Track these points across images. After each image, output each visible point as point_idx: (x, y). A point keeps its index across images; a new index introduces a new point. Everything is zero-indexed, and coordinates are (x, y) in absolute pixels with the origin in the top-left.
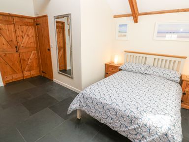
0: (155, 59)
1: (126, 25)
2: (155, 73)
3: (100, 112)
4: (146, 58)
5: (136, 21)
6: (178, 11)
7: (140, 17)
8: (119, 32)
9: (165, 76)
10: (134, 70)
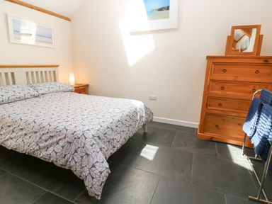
0: (27, 73)
3: (123, 131)
4: (12, 74)
9: (62, 89)
10: (22, 95)
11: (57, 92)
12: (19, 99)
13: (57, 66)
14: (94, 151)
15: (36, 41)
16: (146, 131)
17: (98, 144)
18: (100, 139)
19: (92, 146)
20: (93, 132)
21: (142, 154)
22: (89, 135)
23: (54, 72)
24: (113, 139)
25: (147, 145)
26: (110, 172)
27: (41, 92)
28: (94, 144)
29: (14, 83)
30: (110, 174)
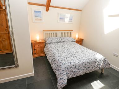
0: (61, 33)
1: (41, 12)
2: (67, 40)
3: (82, 69)
4: (57, 33)
5: (47, 10)
6: (67, 9)
7: (50, 8)
8: (35, 16)
9: (71, 40)
10: (57, 41)
11: (69, 41)
12: (56, 42)
13: (72, 31)
14: (63, 74)
15: (69, 21)
16: (103, 72)
17: (66, 71)
18: (68, 69)
19: (63, 71)
20: (66, 65)
21: (92, 84)
22: (64, 66)
23: (71, 33)
24: (75, 71)
25: (98, 81)
26: (66, 85)
27: (63, 41)
28: (64, 70)
29: (57, 36)
30: (66, 86)
